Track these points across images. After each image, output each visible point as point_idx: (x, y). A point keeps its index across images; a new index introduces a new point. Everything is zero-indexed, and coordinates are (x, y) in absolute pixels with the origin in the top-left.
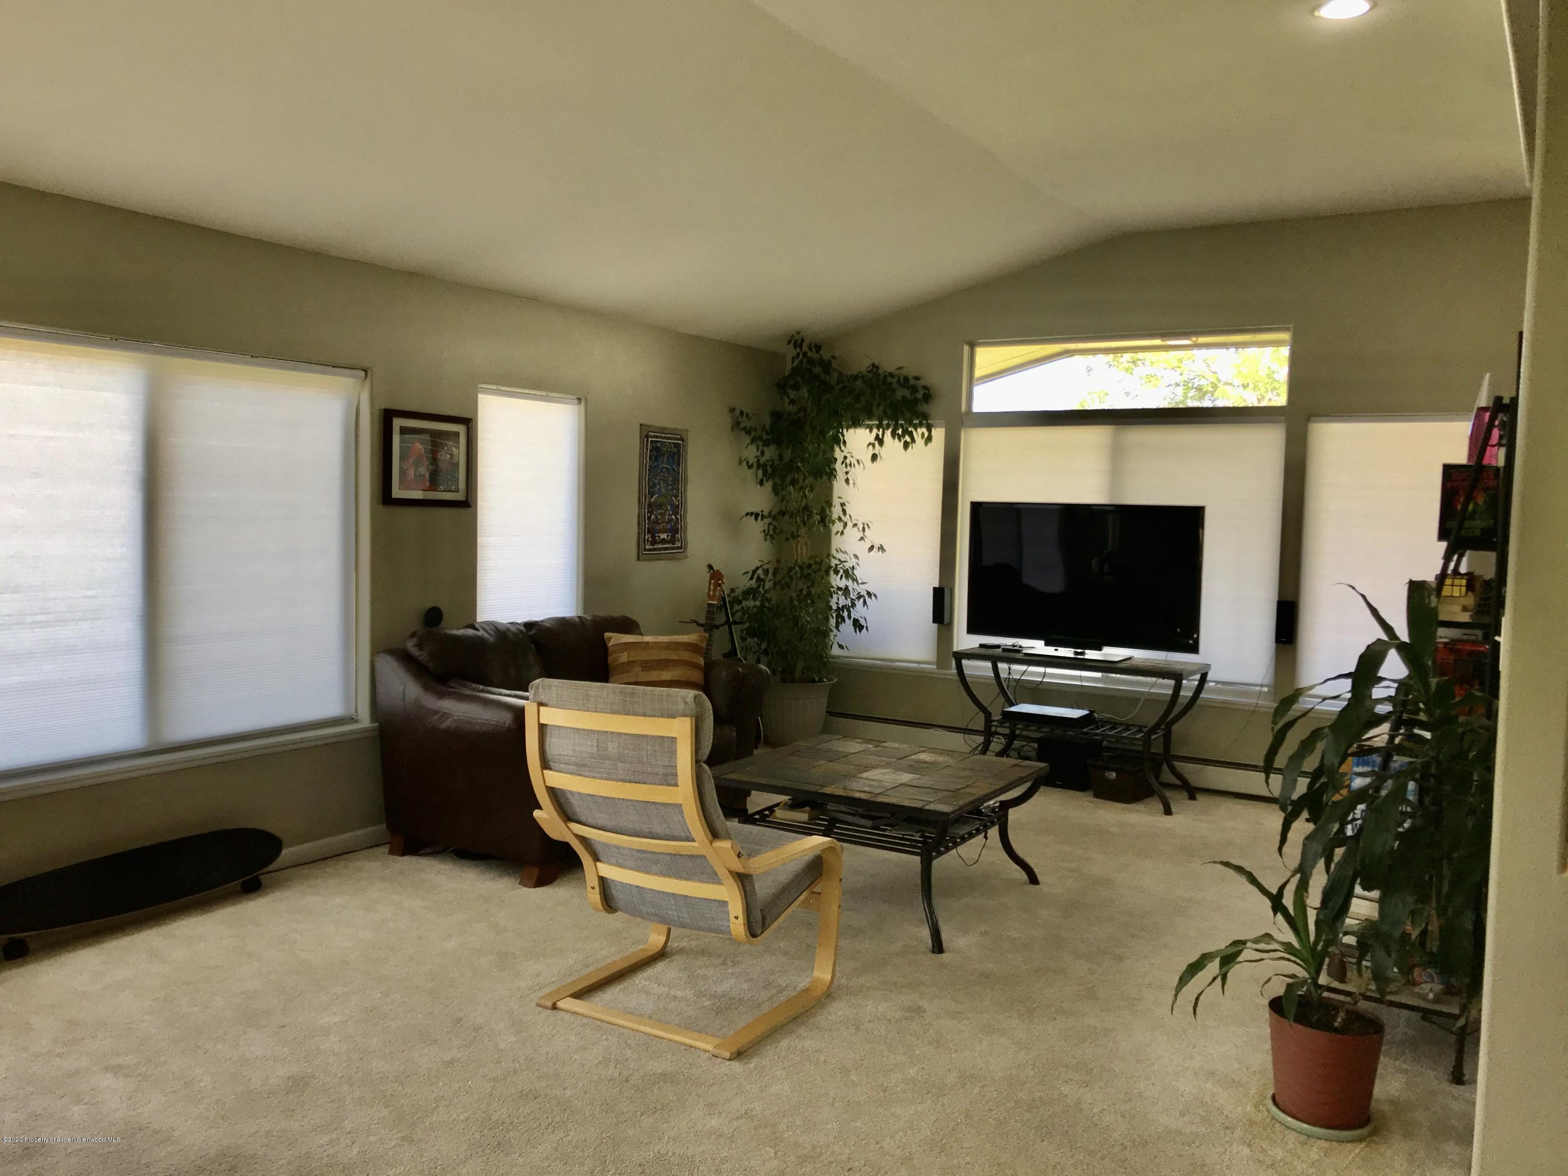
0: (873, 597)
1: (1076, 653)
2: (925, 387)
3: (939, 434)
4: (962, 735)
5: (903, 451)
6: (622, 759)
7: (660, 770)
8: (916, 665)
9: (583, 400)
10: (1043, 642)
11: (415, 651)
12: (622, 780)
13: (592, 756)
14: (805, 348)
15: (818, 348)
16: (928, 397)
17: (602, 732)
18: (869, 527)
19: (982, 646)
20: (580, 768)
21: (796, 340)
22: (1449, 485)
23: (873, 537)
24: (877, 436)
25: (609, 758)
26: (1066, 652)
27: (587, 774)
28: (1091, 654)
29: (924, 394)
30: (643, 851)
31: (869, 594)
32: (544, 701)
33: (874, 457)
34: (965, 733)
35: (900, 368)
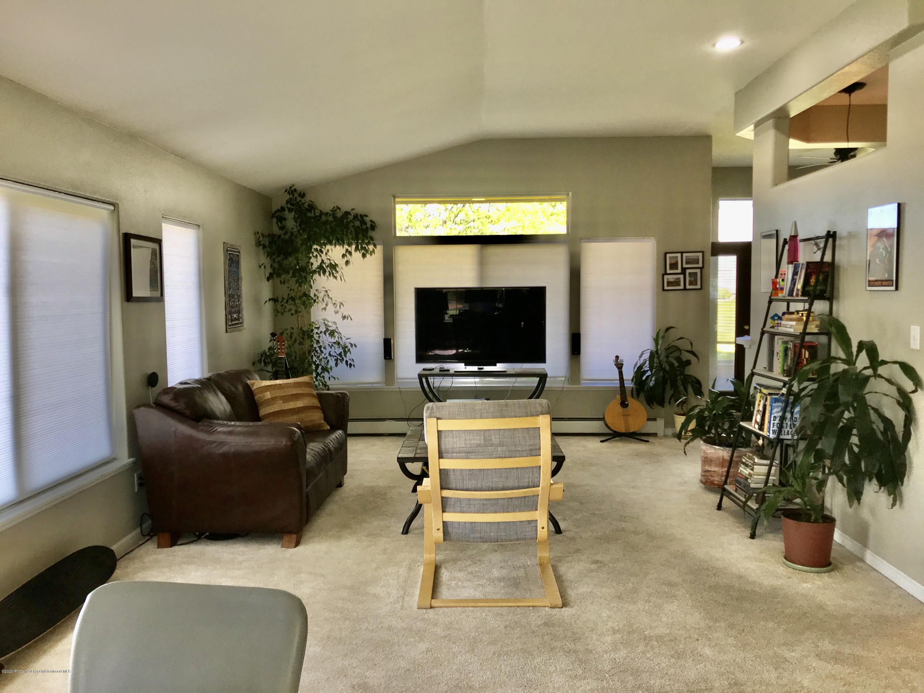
0: (354, 347)
1: (479, 369)
2: (371, 221)
3: (379, 249)
4: (406, 422)
5: (362, 259)
6: (501, 444)
7: (527, 448)
8: (370, 385)
9: (201, 227)
10: (463, 364)
11: (173, 404)
12: (500, 458)
13: (479, 445)
14: (296, 195)
15: (302, 195)
16: (373, 227)
17: (486, 430)
18: (343, 305)
19: (424, 370)
20: (468, 454)
21: (291, 190)
22: (809, 270)
23: (344, 311)
24: (347, 250)
25: (492, 445)
26: (475, 368)
27: (473, 457)
28: (487, 368)
29: (371, 225)
30: (489, 499)
31: (352, 345)
32: (440, 417)
33: (347, 263)
34: (408, 421)
35: (353, 209)
